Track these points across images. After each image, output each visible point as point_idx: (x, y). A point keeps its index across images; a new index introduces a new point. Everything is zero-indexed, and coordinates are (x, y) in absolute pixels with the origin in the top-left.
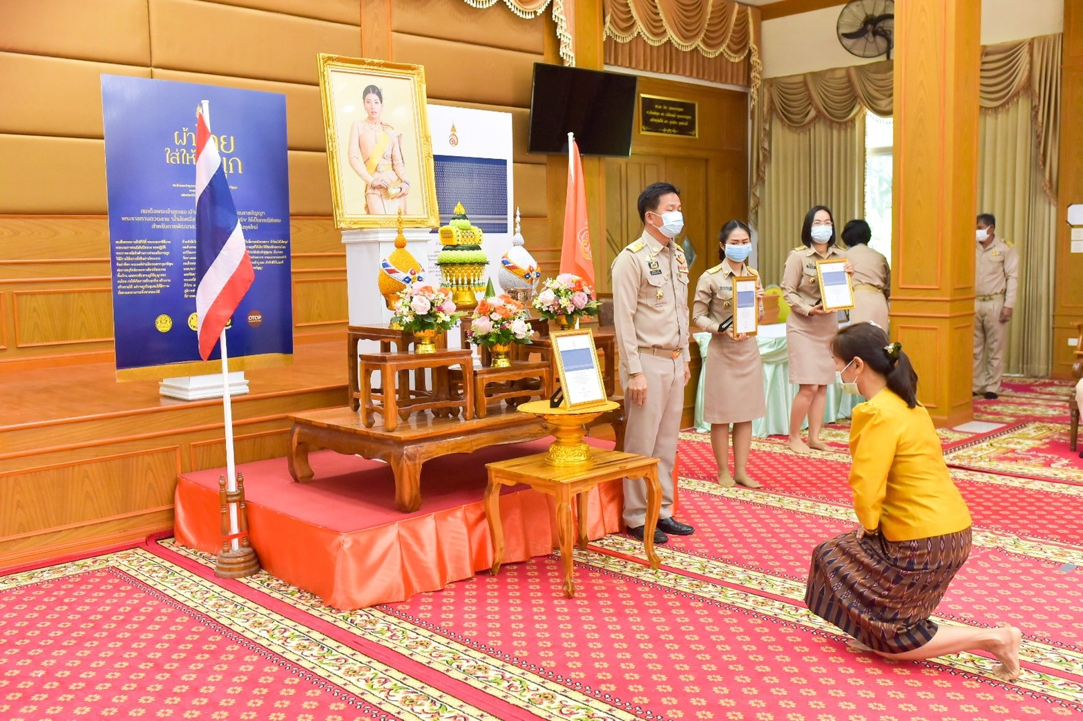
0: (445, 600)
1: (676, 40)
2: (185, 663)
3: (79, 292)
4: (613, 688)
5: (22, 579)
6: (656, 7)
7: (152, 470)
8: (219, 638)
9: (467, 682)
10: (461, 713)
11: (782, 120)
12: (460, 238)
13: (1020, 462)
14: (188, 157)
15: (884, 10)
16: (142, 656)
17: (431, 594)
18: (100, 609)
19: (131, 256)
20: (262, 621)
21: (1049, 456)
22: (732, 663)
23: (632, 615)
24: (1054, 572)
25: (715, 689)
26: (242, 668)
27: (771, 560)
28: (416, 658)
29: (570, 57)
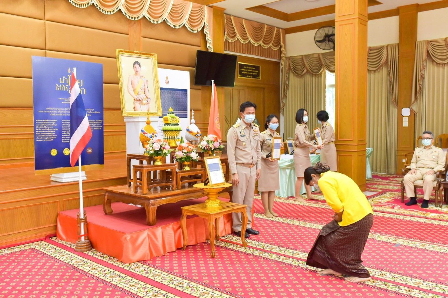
0: (165, 259)
1: (252, 42)
2: (67, 283)
3: (15, 139)
4: (230, 289)
6: (244, 29)
7: (48, 210)
8: (79, 274)
9: (176, 288)
11: (293, 73)
12: (171, 121)
13: (383, 207)
14: (65, 88)
15: (332, 32)
16: (50, 281)
17: (160, 257)
18: (30, 264)
19: (42, 126)
20: (95, 267)
21: (394, 204)
22: (275, 280)
23: (237, 264)
24: (392, 247)
25: (268, 289)
26: (90, 285)
27: (289, 244)
28: (156, 280)
29: (211, 48)
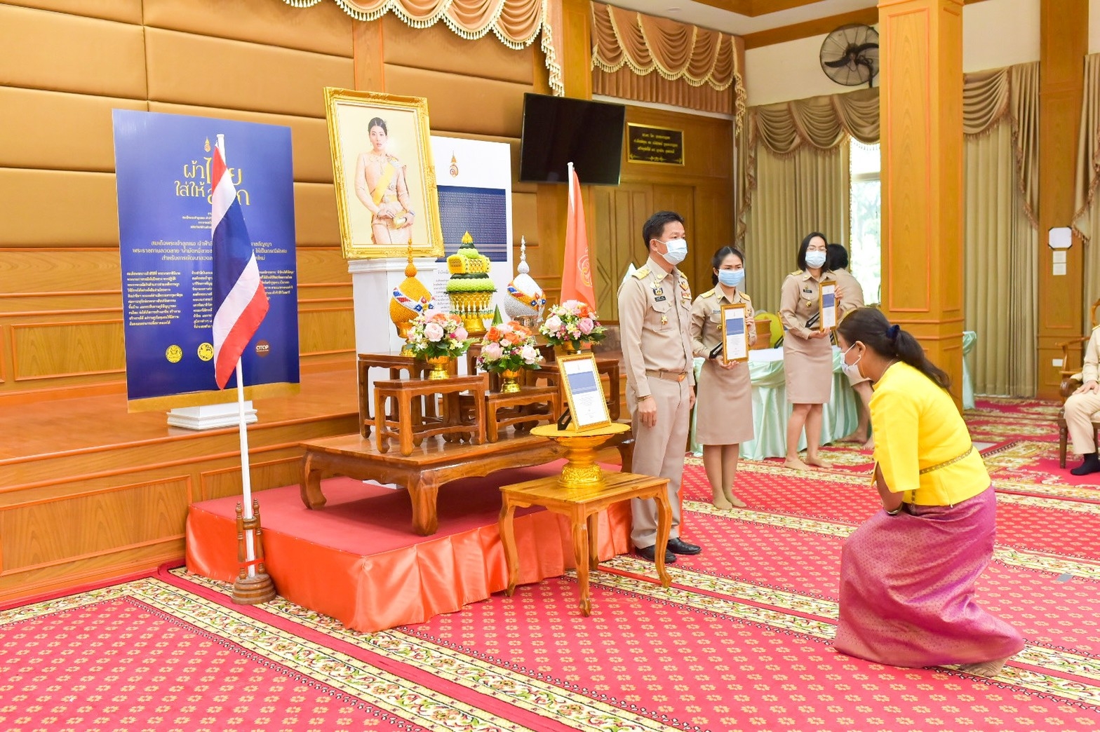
0: (463, 621)
1: (663, 70)
2: (215, 685)
3: (77, 325)
4: (638, 698)
5: (38, 609)
6: (642, 37)
7: (163, 500)
8: (245, 661)
9: (496, 696)
10: (494, 726)
11: (767, 148)
12: (469, 266)
13: (1012, 479)
14: (197, 190)
15: (866, 40)
16: (171, 680)
17: (449, 615)
18: (123, 636)
19: (143, 288)
20: (285, 644)
21: (1040, 473)
22: (751, 673)
23: (648, 631)
24: (1052, 581)
25: (736, 697)
26: (272, 689)
27: (779, 577)
28: (442, 675)
29: (559, 87)
